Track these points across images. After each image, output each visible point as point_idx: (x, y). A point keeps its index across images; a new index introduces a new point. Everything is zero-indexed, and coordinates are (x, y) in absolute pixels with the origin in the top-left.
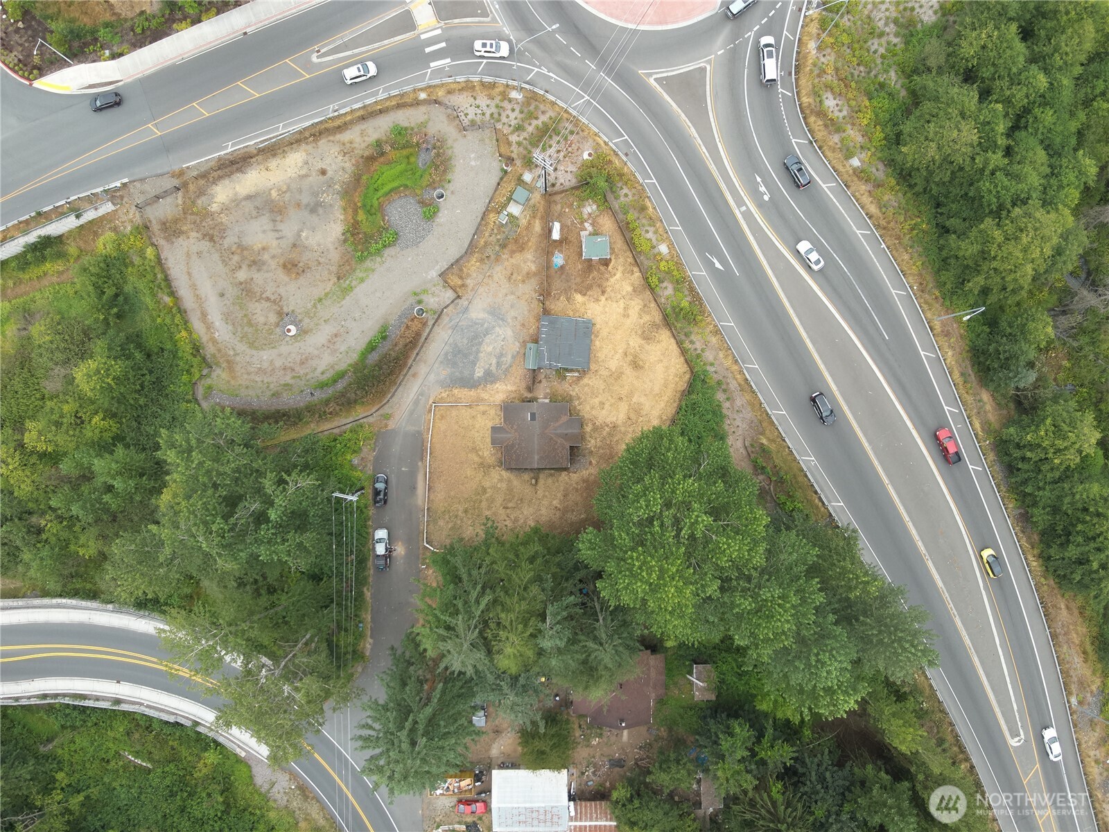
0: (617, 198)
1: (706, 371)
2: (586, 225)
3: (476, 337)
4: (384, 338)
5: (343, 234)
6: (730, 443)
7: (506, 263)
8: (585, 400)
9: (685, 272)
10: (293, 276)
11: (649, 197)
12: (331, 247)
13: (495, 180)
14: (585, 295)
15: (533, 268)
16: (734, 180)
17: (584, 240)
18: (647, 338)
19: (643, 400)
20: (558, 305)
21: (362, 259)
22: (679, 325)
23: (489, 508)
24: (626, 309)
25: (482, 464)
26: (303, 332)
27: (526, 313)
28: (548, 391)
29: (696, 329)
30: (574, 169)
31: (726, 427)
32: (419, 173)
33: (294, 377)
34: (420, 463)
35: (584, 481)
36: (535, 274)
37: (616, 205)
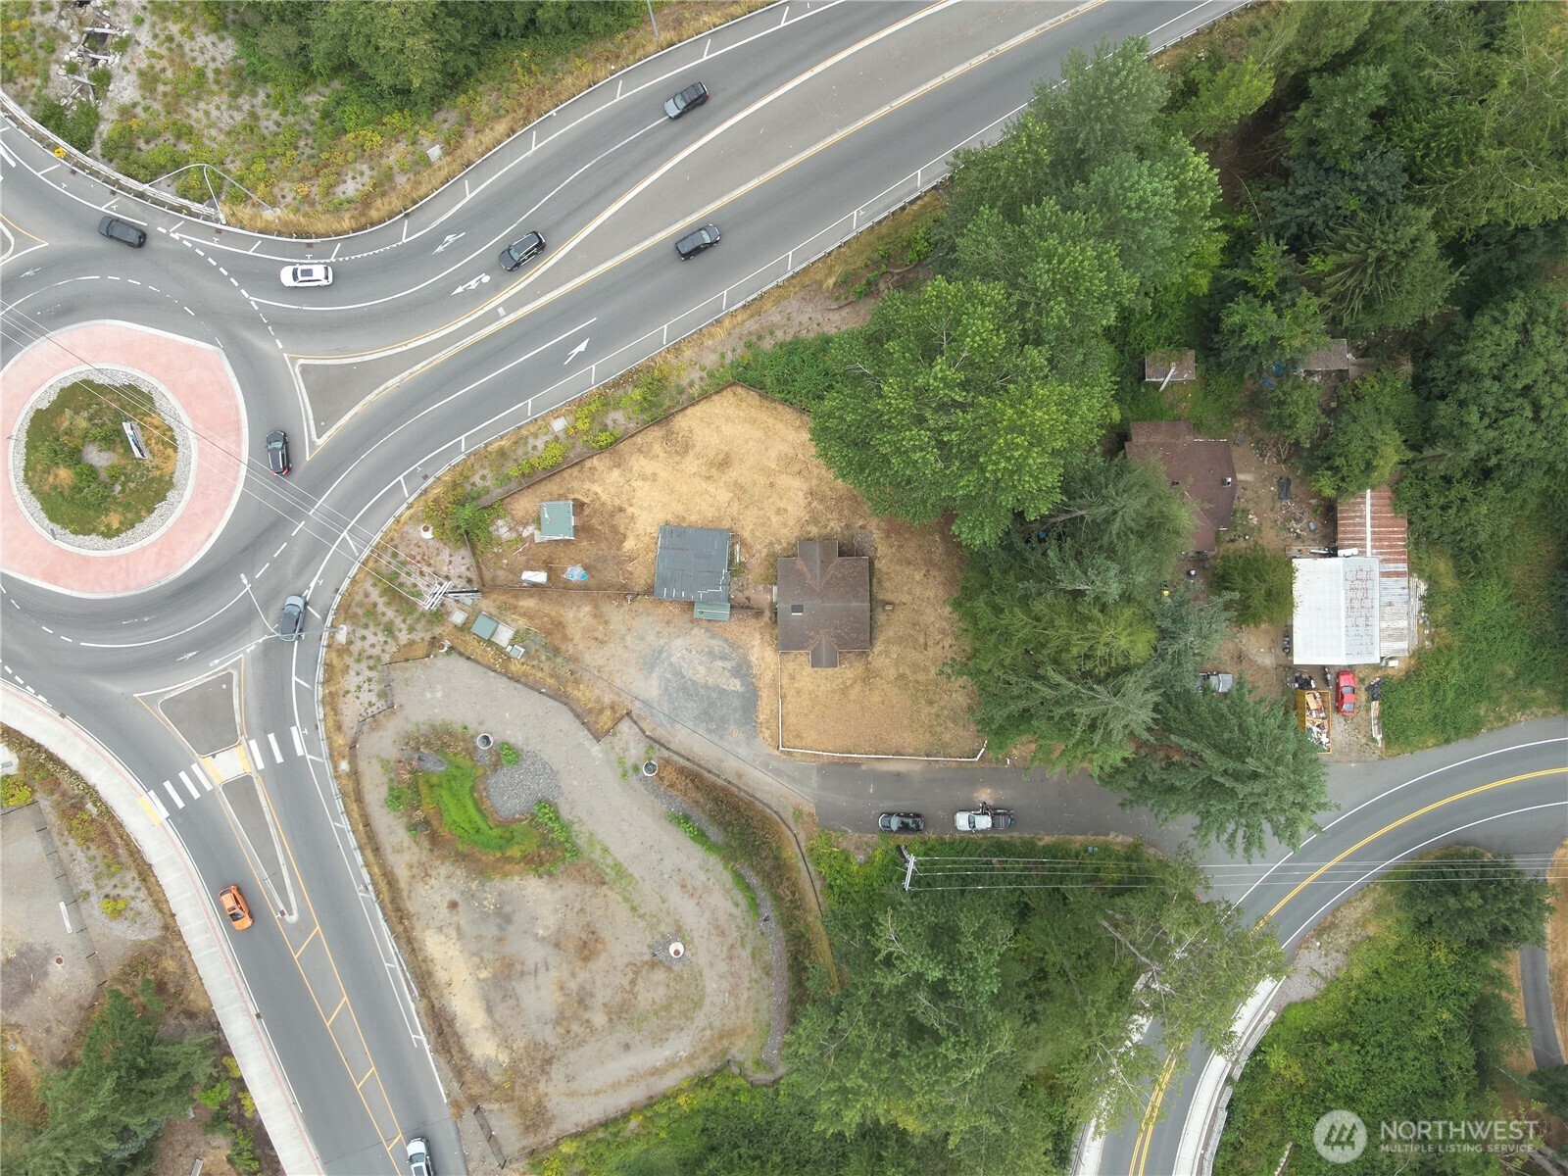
0: (488, 491)
1: (732, 365)
2: (525, 534)
3: (684, 689)
4: (687, 819)
5: (540, 877)
6: (834, 331)
7: (581, 647)
8: (775, 535)
9: (592, 394)
10: (600, 946)
11: (486, 446)
12: (561, 893)
13: (462, 663)
14: (625, 536)
15: (587, 609)
16: (460, 324)
17: (547, 538)
18: (685, 448)
19: (773, 453)
20: (640, 574)
21: (576, 851)
22: (667, 403)
23: (926, 670)
24: (644, 478)
25: (864, 681)
26: (679, 933)
27: (650, 619)
28: (761, 588)
29: (673, 379)
30: (447, 551)
31: (812, 335)
32: (453, 770)
33: (743, 946)
34: (864, 767)
35: (888, 536)
36: (596, 607)
37: (497, 492)
